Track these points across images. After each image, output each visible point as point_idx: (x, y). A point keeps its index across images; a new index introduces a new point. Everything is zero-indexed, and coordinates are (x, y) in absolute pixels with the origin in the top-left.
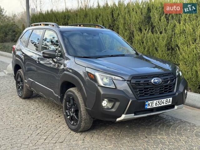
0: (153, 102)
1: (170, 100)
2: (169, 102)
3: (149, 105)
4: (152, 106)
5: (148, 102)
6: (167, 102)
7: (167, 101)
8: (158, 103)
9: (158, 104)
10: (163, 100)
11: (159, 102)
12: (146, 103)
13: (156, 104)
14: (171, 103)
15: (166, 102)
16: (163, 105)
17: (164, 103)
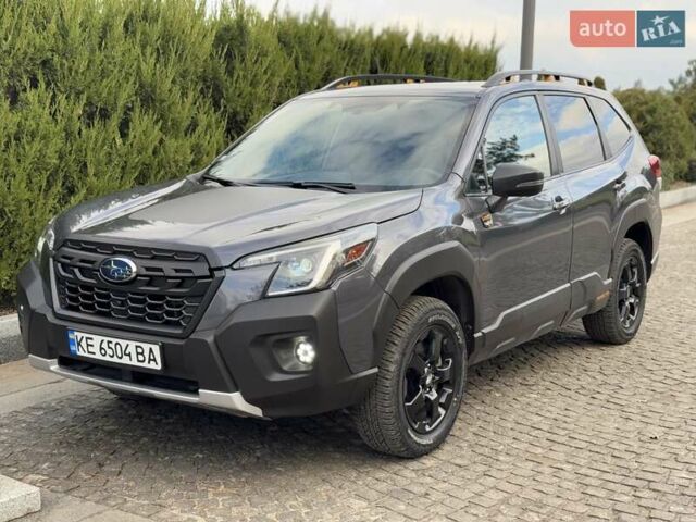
0: (91, 339)
1: (151, 350)
2: (150, 360)
3: (79, 344)
4: (89, 353)
5: (76, 333)
6: (141, 358)
7: (142, 354)
8: (109, 348)
9: (110, 352)
10: (124, 343)
11: (112, 346)
12: (71, 336)
13: (101, 349)
14: (159, 367)
15: (138, 354)
16: (125, 360)
17: (129, 355)
